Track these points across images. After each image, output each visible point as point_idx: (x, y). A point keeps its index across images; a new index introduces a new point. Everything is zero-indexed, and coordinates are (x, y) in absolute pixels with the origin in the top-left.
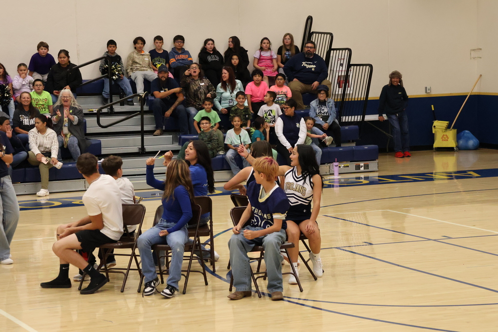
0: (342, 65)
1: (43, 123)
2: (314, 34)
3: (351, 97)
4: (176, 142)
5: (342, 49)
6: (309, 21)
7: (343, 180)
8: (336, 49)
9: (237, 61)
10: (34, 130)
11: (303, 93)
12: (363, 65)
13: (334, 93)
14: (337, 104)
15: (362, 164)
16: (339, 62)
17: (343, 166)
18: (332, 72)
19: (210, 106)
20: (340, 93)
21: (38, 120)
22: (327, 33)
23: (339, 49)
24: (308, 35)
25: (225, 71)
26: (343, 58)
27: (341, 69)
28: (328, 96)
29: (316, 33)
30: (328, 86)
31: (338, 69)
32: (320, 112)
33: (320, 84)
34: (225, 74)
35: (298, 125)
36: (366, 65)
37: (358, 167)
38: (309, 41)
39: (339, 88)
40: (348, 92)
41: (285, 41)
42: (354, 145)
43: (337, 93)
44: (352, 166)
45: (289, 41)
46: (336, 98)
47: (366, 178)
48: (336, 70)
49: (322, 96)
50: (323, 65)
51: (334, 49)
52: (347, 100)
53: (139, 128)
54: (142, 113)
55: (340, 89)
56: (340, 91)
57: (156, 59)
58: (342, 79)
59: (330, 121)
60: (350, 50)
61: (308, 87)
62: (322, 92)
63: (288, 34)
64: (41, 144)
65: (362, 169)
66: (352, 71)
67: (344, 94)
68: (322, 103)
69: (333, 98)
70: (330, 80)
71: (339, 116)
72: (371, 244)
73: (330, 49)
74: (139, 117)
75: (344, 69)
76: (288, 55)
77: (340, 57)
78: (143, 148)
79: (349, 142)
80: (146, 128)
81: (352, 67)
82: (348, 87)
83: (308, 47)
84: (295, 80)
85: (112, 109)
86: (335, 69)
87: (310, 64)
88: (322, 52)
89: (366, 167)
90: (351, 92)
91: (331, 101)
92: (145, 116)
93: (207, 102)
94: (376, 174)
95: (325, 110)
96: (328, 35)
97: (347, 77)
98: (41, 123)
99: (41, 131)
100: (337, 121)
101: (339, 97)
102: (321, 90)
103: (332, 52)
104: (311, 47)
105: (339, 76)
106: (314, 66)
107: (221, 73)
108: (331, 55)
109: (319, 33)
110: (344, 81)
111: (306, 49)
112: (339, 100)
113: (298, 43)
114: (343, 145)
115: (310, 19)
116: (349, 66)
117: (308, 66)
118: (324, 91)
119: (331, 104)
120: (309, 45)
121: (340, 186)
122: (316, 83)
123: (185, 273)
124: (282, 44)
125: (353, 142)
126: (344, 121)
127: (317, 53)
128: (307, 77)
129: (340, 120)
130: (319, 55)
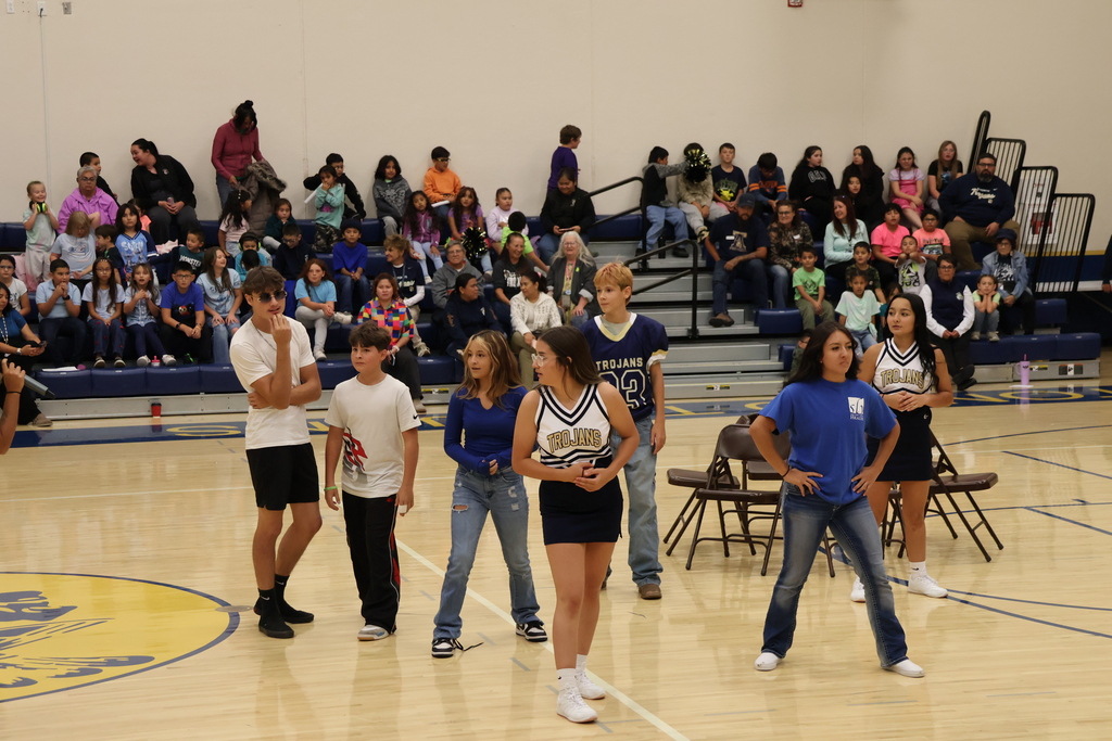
0: (1039, 195)
1: (534, 283)
2: (993, 143)
3: (1054, 250)
4: (750, 320)
5: (1042, 168)
6: (985, 120)
7: (1036, 392)
8: (1031, 168)
9: (859, 186)
10: (520, 296)
11: (973, 241)
12: (1078, 196)
13: (1024, 243)
14: (1029, 260)
15: (1071, 365)
16: (1035, 189)
17: (1037, 367)
18: (1022, 206)
19: (812, 260)
20: (1035, 242)
21: (526, 280)
22: (1016, 141)
23: (1036, 168)
24: (982, 144)
25: (838, 203)
26: (1042, 182)
27: (1038, 202)
28: (1014, 247)
29: (996, 140)
30: (1016, 231)
31: (1032, 202)
32: (1000, 276)
33: (1001, 226)
34: (841, 208)
35: (959, 297)
36: (1083, 196)
37: (1064, 370)
38: (984, 153)
39: (1034, 233)
40: (1050, 242)
41: (945, 153)
42: (1057, 332)
43: (1029, 243)
44: (1053, 368)
45: (952, 154)
46: (1028, 251)
47: (1077, 390)
48: (1030, 203)
49: (1004, 248)
50: (1007, 194)
51: (1026, 168)
52: (1047, 255)
53: (688, 296)
54: (695, 270)
55: (1036, 236)
56: (1035, 240)
57: (722, 181)
58: (1039, 219)
59: (1018, 290)
60: (1055, 170)
61: (980, 232)
62: (1004, 241)
63: (950, 142)
64: (531, 318)
65: (1071, 373)
66: (1057, 206)
67: (1042, 245)
68: (1004, 260)
69: (1023, 250)
70: (1019, 221)
71: (1032, 282)
72: (1084, 503)
73: (1020, 168)
74: (690, 277)
75: (1043, 202)
76: (947, 178)
77: (1037, 182)
78: (694, 330)
79: (1048, 326)
80: (700, 296)
81: (1058, 199)
82: (1050, 232)
83: (984, 164)
84: (957, 218)
85: (645, 263)
86: (1027, 203)
87: (985, 193)
88: (1005, 172)
89: (1079, 370)
90: (1055, 242)
91: (1020, 256)
92: (699, 277)
93: (806, 254)
94: (1096, 383)
95: (1009, 271)
96: (1018, 144)
97: (1048, 215)
98: (530, 284)
99: (531, 298)
100: (1029, 290)
101: (1033, 250)
102: (1003, 239)
103: (1023, 172)
104: (989, 165)
105: (1033, 214)
106: (993, 196)
107: (832, 207)
108: (1022, 177)
109: (1001, 140)
110: (1043, 222)
111: (981, 168)
112: (1032, 255)
113: (964, 156)
114: (1036, 332)
115: (986, 116)
116: (1053, 196)
117: (981, 196)
118: (1009, 240)
119: (1019, 261)
120: (987, 160)
121: (1031, 402)
122: (993, 226)
123: (766, 541)
124: (936, 157)
125: (1056, 326)
126: (1040, 290)
127: (996, 174)
128: (978, 215)
129: (1034, 288)
130: (1001, 177)
